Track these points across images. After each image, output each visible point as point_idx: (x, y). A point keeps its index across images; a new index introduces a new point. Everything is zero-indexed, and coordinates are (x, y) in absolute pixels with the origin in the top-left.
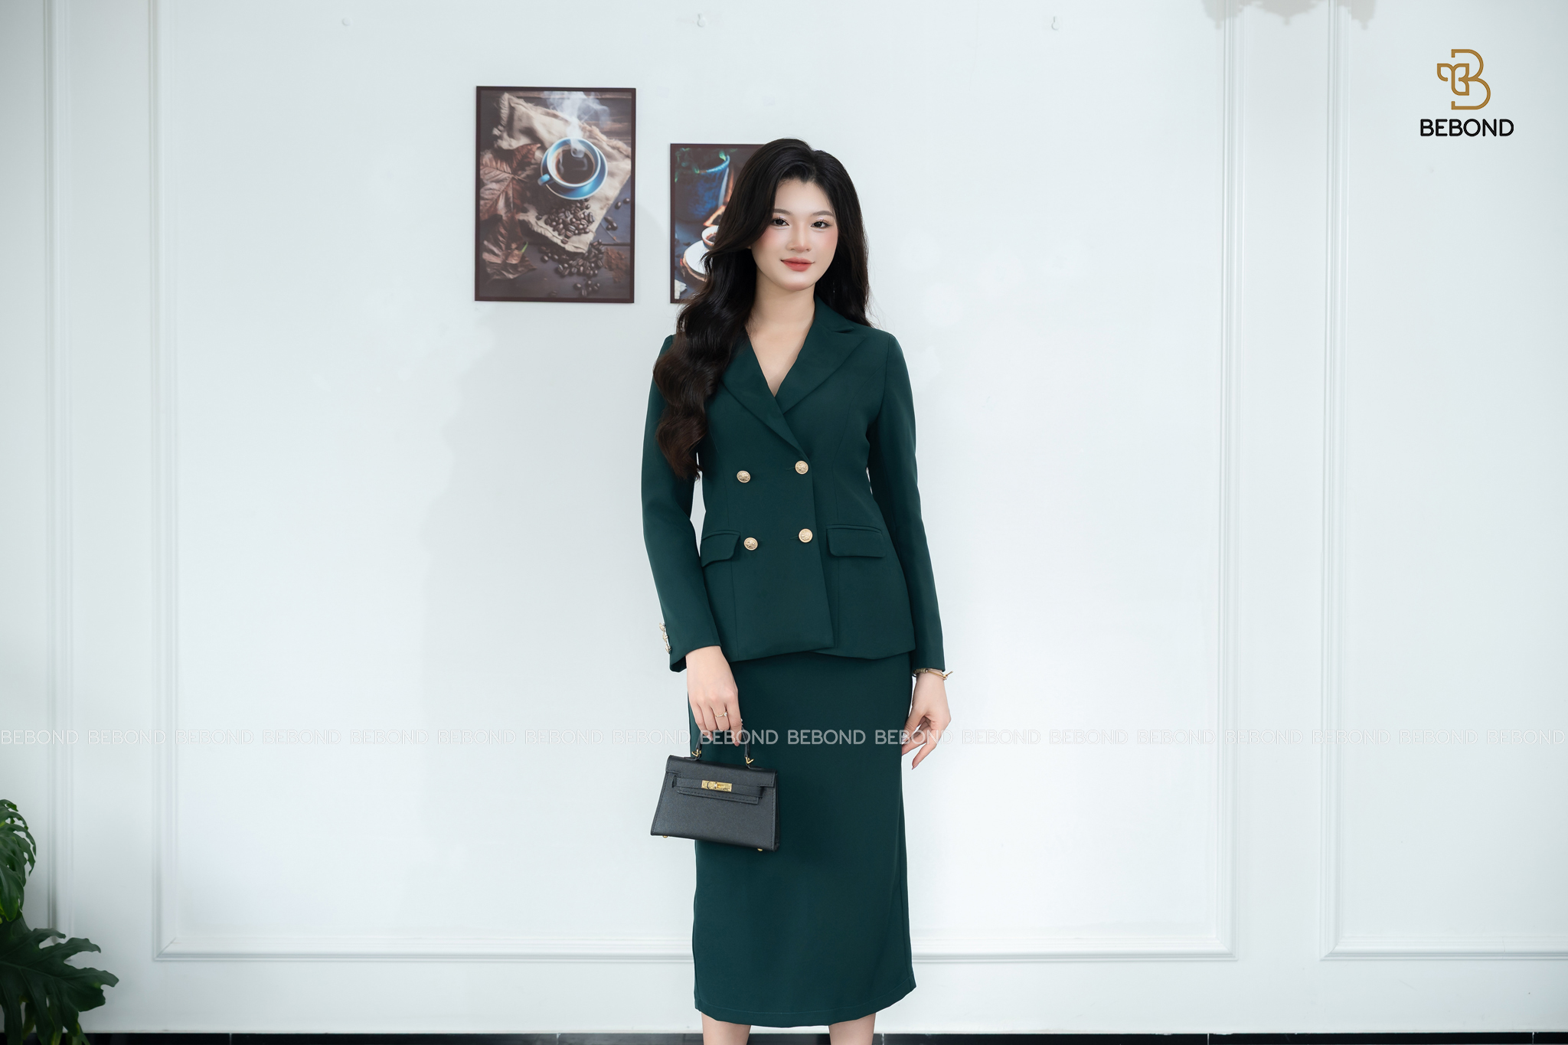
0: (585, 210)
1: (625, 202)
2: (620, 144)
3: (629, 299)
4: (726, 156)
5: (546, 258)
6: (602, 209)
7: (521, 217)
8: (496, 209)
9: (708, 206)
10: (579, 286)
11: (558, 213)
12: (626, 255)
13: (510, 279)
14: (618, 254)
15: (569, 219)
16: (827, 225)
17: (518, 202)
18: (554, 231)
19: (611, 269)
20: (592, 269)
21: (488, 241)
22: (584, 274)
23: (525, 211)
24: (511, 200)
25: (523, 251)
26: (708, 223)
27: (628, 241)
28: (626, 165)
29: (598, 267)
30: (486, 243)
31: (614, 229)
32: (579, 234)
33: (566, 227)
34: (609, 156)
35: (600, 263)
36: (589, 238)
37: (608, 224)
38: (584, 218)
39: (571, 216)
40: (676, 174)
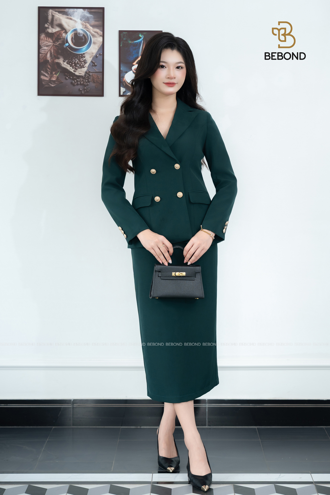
0: (83, 58)
1: (100, 54)
2: (98, 30)
3: (102, 95)
4: (142, 35)
5: (67, 78)
6: (90, 57)
7: (57, 61)
8: (46, 58)
9: (135, 56)
10: (81, 89)
11: (72, 59)
12: (101, 77)
13: (52, 87)
14: (97, 76)
15: (77, 62)
16: (182, 68)
17: (55, 55)
18: (70, 66)
19: (94, 82)
20: (86, 82)
21: (43, 71)
22: (83, 84)
23: (58, 58)
24: (53, 54)
25: (58, 75)
26: (134, 63)
27: (101, 71)
28: (101, 39)
29: (89, 82)
30: (42, 71)
31: (95, 66)
32: (81, 68)
33: (76, 65)
34: (93, 36)
35: (90, 80)
36: (85, 69)
37: (93, 64)
38: (83, 61)
39: (78, 60)
40: (121, 43)
